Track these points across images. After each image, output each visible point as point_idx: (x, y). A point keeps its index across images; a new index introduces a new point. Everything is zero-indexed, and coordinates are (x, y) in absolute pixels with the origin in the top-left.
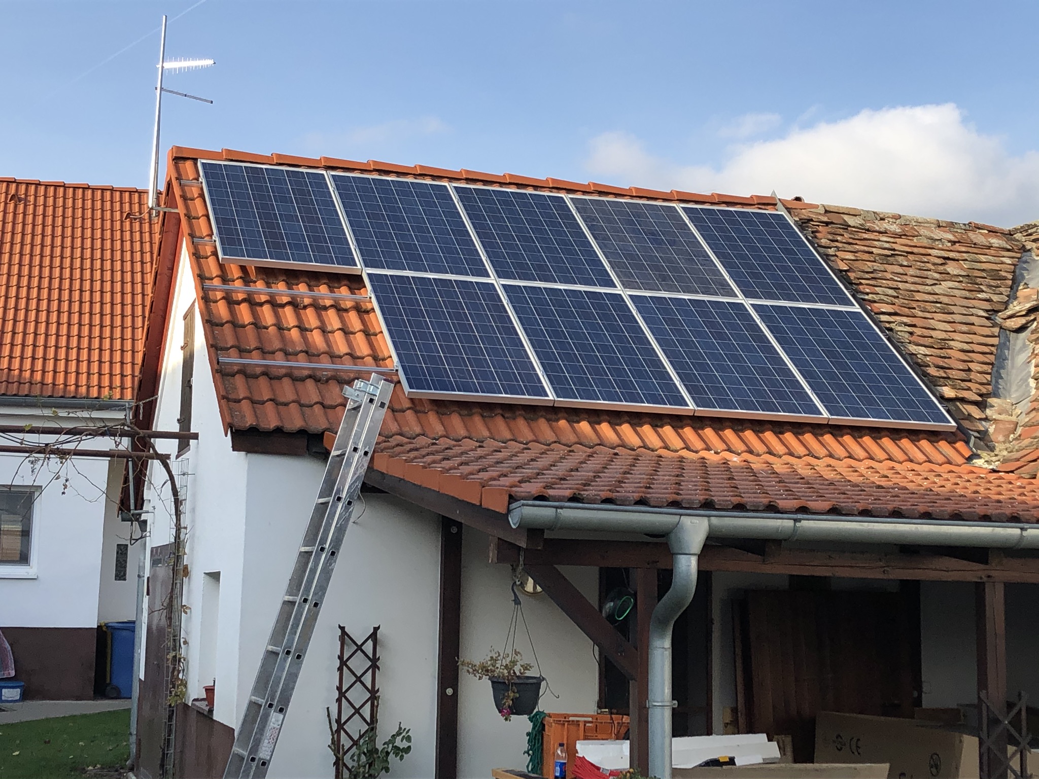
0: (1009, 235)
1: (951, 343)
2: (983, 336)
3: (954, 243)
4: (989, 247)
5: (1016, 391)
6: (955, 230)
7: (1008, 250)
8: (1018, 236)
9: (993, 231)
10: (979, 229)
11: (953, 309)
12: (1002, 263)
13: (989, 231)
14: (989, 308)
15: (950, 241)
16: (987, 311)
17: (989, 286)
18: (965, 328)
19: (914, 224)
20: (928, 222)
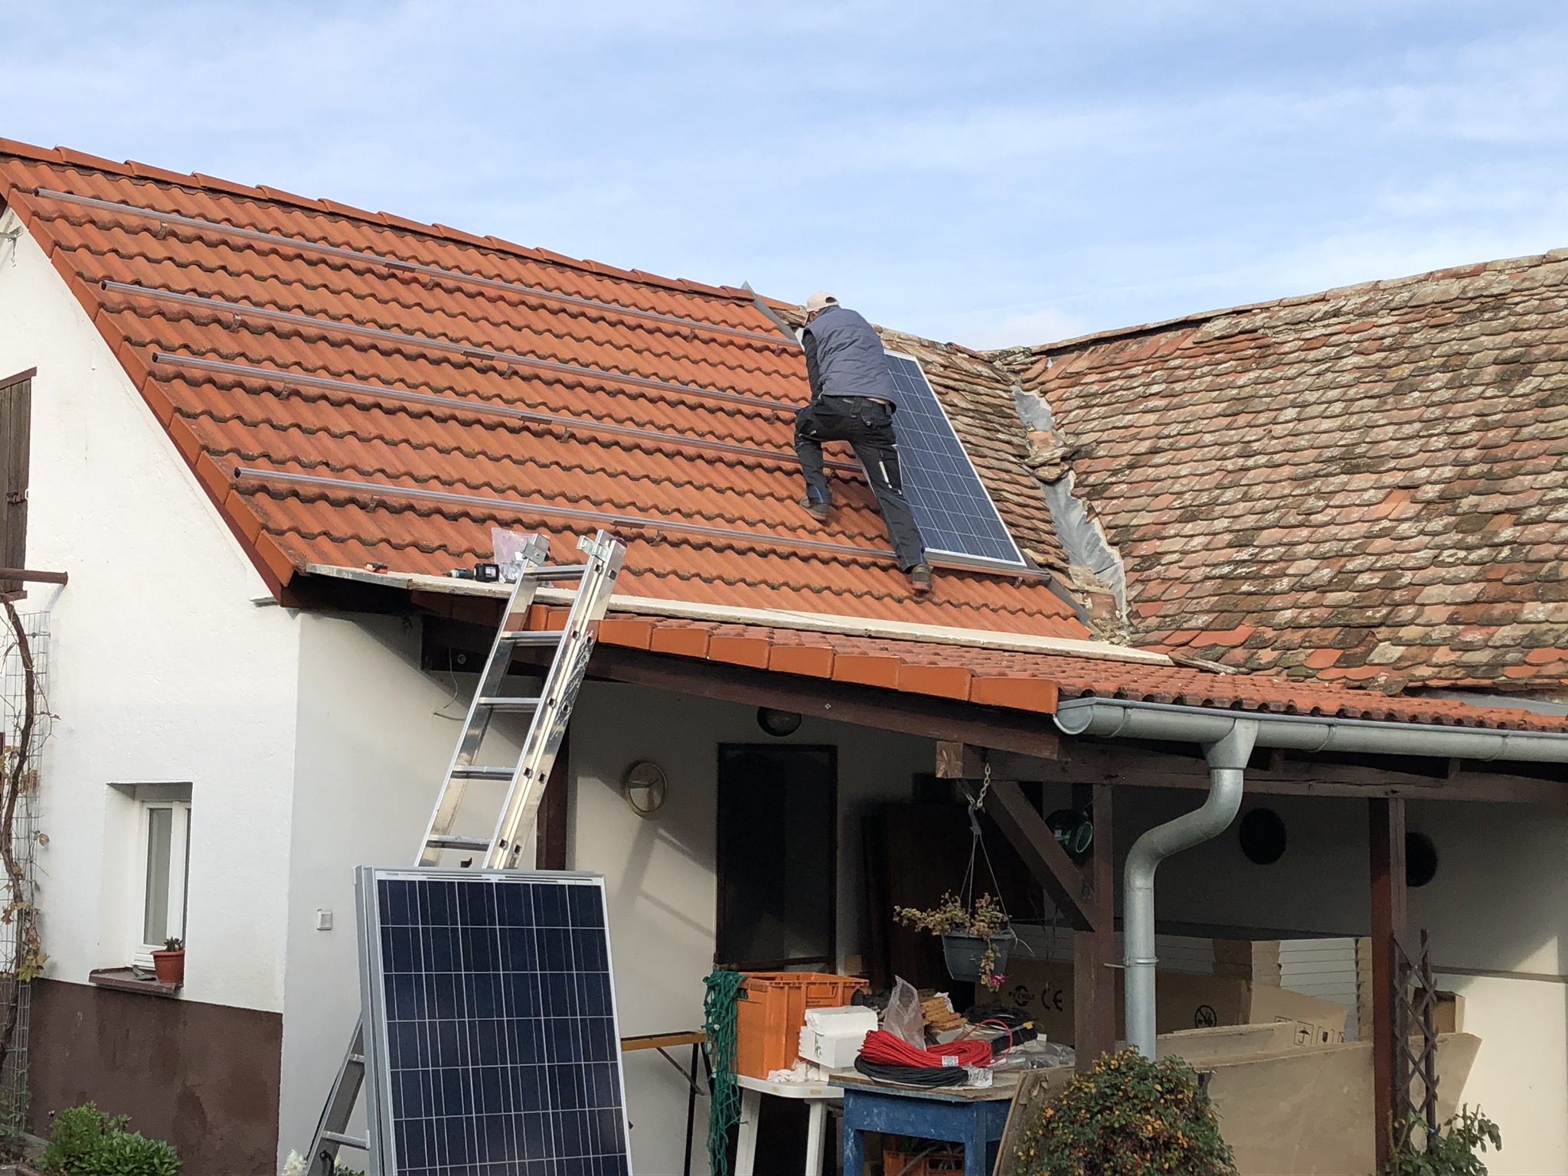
0: (988, 362)
1: (1004, 493)
2: (1026, 487)
3: (945, 367)
4: (979, 376)
5: (1089, 556)
6: (938, 352)
7: (998, 381)
8: (997, 364)
9: (973, 357)
10: (961, 352)
11: (986, 451)
12: (1001, 397)
13: (970, 356)
14: (1015, 452)
15: (942, 366)
16: (1014, 456)
17: (1001, 425)
18: (1006, 477)
19: (898, 340)
20: (910, 340)
